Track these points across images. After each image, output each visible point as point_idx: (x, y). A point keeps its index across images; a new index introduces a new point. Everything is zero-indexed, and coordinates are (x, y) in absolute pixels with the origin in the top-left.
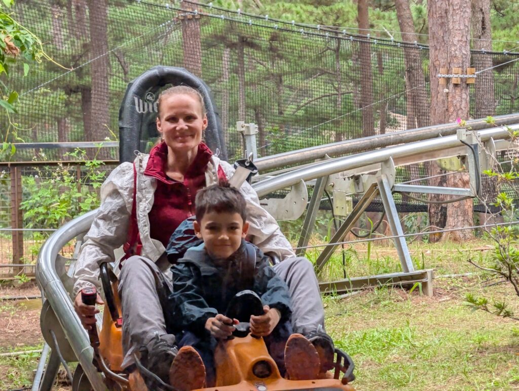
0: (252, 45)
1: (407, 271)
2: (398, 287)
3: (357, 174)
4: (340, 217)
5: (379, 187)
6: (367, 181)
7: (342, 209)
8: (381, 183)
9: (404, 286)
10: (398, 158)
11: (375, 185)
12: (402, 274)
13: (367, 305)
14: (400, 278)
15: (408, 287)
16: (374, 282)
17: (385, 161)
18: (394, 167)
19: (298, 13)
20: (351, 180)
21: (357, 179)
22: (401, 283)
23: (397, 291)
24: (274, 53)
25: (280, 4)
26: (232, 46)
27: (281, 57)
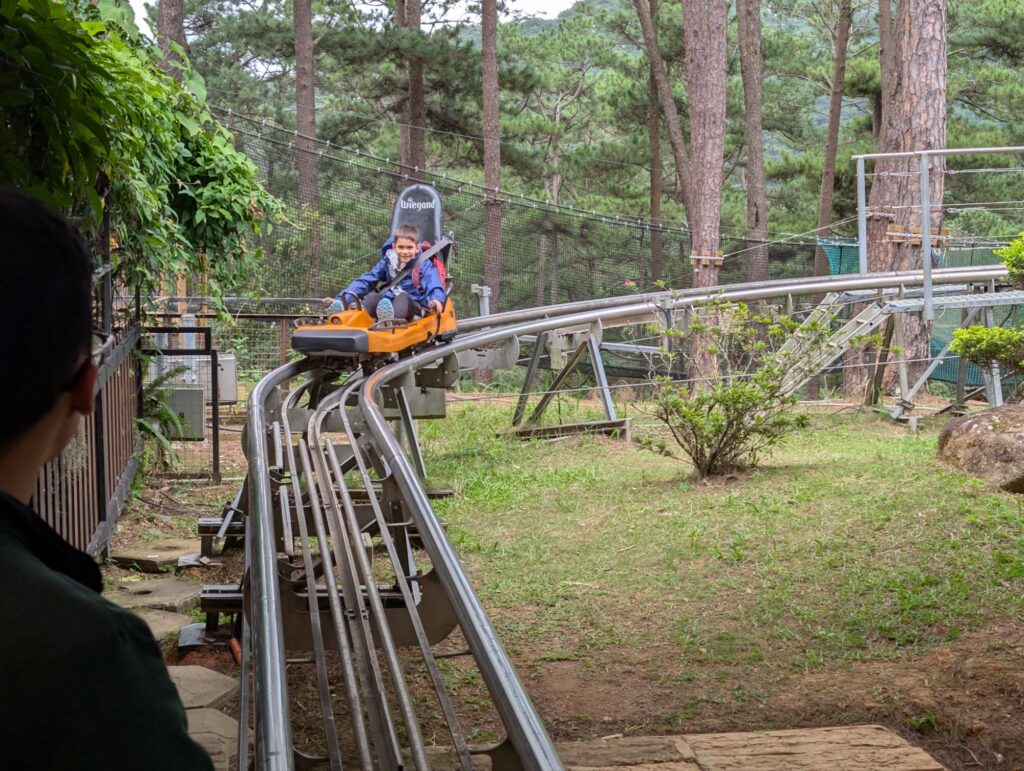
0: (565, 232)
1: (610, 419)
2: (601, 433)
3: (570, 333)
4: (557, 370)
5: (588, 344)
6: (579, 338)
7: (559, 363)
8: (590, 341)
9: (606, 432)
10: (606, 320)
11: (585, 343)
12: (606, 421)
13: (572, 448)
14: (604, 425)
15: (608, 433)
16: (581, 428)
17: (594, 322)
18: (601, 326)
19: (606, 204)
20: (565, 338)
21: (570, 337)
22: (603, 429)
23: (598, 436)
24: (584, 239)
25: (591, 196)
26: (547, 232)
27: (591, 243)
